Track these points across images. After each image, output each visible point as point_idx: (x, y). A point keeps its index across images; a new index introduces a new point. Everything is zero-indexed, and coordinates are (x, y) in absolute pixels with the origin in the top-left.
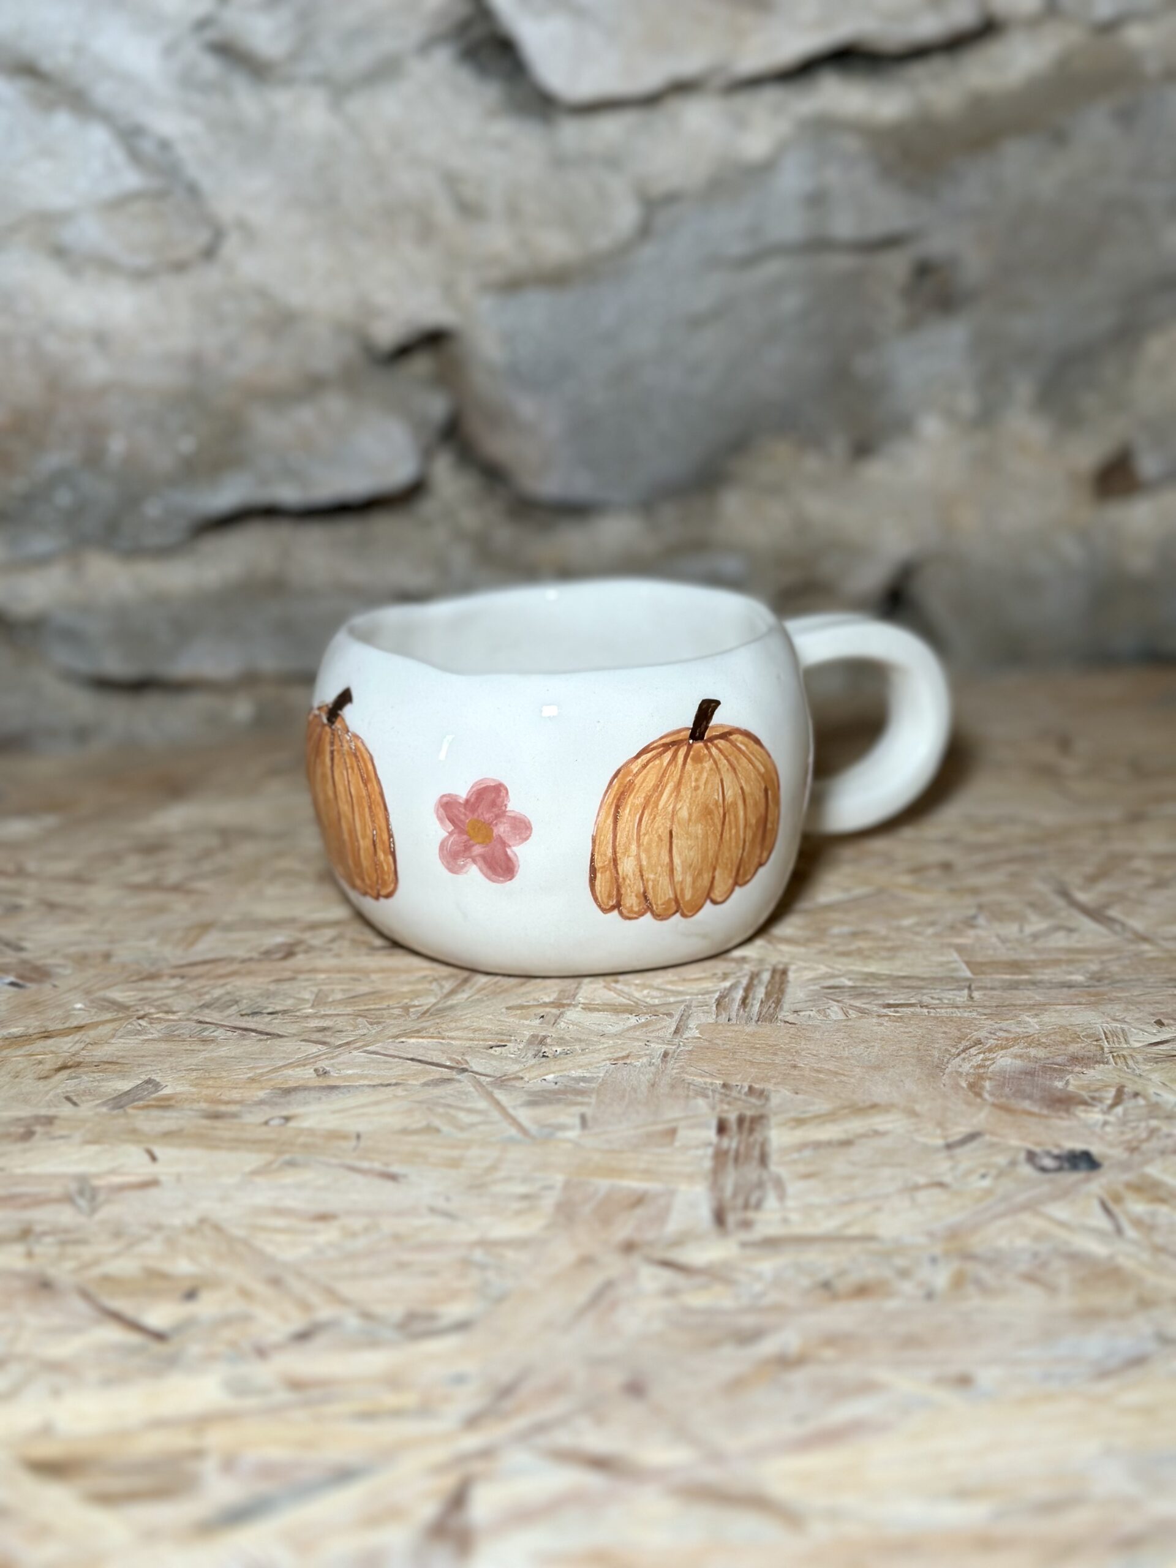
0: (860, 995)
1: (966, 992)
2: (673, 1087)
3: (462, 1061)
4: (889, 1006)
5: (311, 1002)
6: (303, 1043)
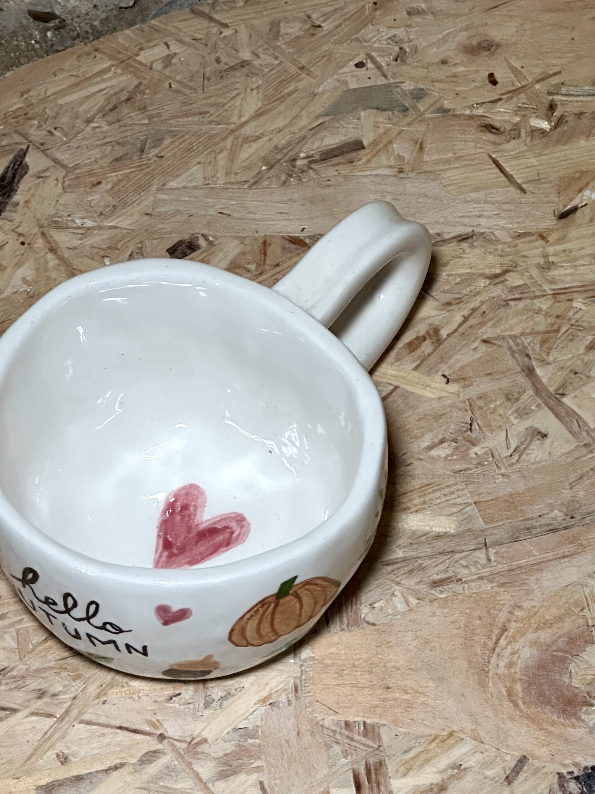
0: (411, 572)
1: (483, 550)
2: (312, 734)
3: (158, 724)
4: (435, 584)
5: (17, 653)
6: (34, 718)
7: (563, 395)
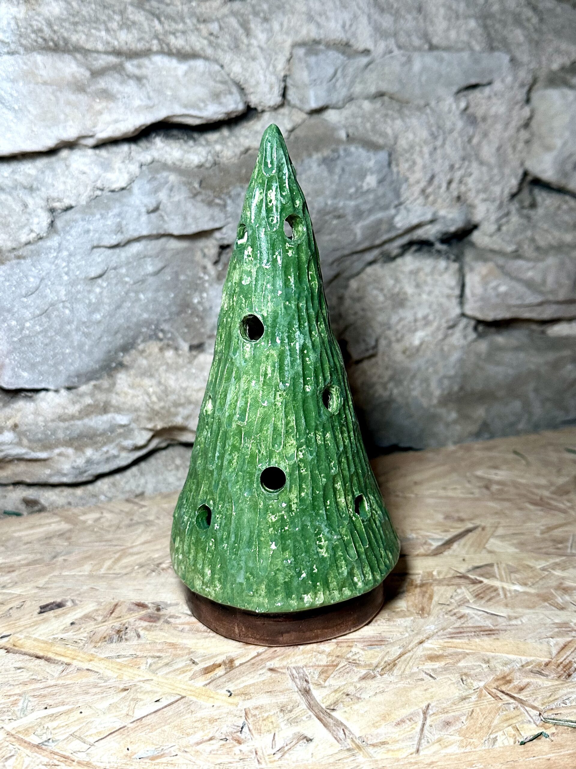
7: (333, 710)
